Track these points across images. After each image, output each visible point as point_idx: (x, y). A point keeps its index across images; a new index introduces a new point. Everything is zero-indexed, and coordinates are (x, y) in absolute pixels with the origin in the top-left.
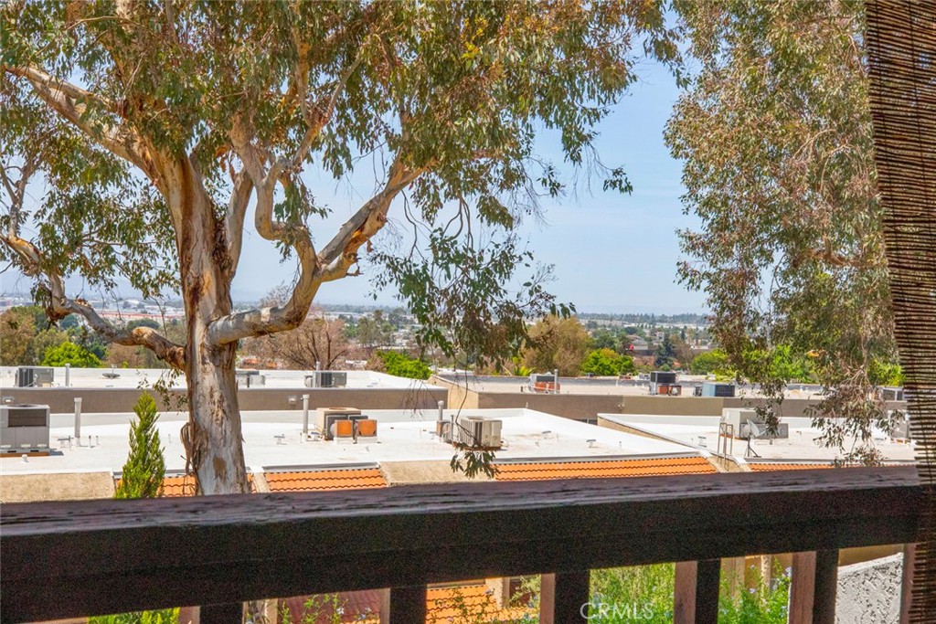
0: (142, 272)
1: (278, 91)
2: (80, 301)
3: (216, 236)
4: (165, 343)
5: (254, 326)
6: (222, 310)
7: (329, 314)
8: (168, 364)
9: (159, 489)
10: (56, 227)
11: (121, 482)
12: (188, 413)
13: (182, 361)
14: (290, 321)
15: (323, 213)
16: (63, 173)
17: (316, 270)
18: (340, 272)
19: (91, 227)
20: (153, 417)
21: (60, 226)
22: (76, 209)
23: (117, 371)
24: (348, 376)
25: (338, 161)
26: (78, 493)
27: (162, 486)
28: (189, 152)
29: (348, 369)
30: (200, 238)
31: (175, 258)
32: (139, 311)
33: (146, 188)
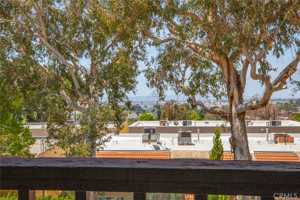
0: (216, 93)
1: (257, 34)
2: (200, 102)
3: (238, 80)
4: (223, 113)
5: (251, 107)
6: (240, 102)
7: (273, 102)
8: (224, 119)
9: (222, 157)
10: (193, 82)
11: (211, 154)
12: (231, 134)
13: (228, 118)
14: (263, 105)
15: (275, 70)
16: (195, 67)
17: (271, 88)
18: (280, 88)
19: (202, 81)
20: (219, 135)
21: (194, 82)
22: (198, 77)
23: (208, 121)
24: (282, 122)
25: (278, 52)
26: (200, 156)
27: (223, 156)
28: (229, 56)
29: (281, 120)
30: (233, 82)
31: (225, 88)
32: (214, 104)
33: (217, 68)
